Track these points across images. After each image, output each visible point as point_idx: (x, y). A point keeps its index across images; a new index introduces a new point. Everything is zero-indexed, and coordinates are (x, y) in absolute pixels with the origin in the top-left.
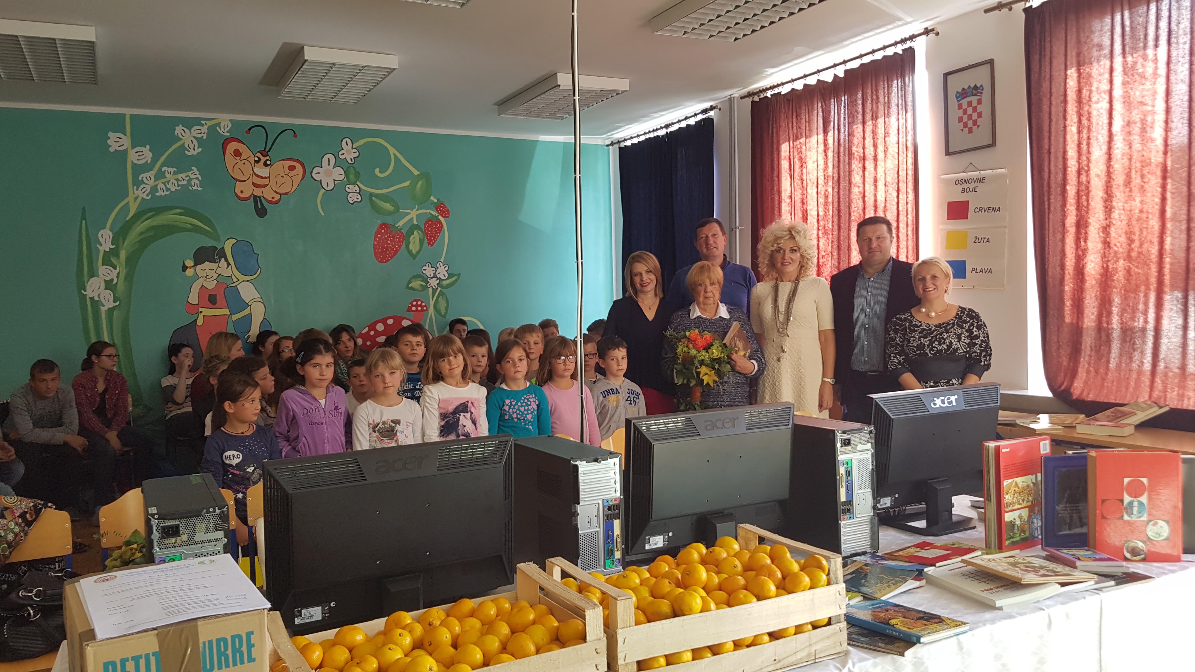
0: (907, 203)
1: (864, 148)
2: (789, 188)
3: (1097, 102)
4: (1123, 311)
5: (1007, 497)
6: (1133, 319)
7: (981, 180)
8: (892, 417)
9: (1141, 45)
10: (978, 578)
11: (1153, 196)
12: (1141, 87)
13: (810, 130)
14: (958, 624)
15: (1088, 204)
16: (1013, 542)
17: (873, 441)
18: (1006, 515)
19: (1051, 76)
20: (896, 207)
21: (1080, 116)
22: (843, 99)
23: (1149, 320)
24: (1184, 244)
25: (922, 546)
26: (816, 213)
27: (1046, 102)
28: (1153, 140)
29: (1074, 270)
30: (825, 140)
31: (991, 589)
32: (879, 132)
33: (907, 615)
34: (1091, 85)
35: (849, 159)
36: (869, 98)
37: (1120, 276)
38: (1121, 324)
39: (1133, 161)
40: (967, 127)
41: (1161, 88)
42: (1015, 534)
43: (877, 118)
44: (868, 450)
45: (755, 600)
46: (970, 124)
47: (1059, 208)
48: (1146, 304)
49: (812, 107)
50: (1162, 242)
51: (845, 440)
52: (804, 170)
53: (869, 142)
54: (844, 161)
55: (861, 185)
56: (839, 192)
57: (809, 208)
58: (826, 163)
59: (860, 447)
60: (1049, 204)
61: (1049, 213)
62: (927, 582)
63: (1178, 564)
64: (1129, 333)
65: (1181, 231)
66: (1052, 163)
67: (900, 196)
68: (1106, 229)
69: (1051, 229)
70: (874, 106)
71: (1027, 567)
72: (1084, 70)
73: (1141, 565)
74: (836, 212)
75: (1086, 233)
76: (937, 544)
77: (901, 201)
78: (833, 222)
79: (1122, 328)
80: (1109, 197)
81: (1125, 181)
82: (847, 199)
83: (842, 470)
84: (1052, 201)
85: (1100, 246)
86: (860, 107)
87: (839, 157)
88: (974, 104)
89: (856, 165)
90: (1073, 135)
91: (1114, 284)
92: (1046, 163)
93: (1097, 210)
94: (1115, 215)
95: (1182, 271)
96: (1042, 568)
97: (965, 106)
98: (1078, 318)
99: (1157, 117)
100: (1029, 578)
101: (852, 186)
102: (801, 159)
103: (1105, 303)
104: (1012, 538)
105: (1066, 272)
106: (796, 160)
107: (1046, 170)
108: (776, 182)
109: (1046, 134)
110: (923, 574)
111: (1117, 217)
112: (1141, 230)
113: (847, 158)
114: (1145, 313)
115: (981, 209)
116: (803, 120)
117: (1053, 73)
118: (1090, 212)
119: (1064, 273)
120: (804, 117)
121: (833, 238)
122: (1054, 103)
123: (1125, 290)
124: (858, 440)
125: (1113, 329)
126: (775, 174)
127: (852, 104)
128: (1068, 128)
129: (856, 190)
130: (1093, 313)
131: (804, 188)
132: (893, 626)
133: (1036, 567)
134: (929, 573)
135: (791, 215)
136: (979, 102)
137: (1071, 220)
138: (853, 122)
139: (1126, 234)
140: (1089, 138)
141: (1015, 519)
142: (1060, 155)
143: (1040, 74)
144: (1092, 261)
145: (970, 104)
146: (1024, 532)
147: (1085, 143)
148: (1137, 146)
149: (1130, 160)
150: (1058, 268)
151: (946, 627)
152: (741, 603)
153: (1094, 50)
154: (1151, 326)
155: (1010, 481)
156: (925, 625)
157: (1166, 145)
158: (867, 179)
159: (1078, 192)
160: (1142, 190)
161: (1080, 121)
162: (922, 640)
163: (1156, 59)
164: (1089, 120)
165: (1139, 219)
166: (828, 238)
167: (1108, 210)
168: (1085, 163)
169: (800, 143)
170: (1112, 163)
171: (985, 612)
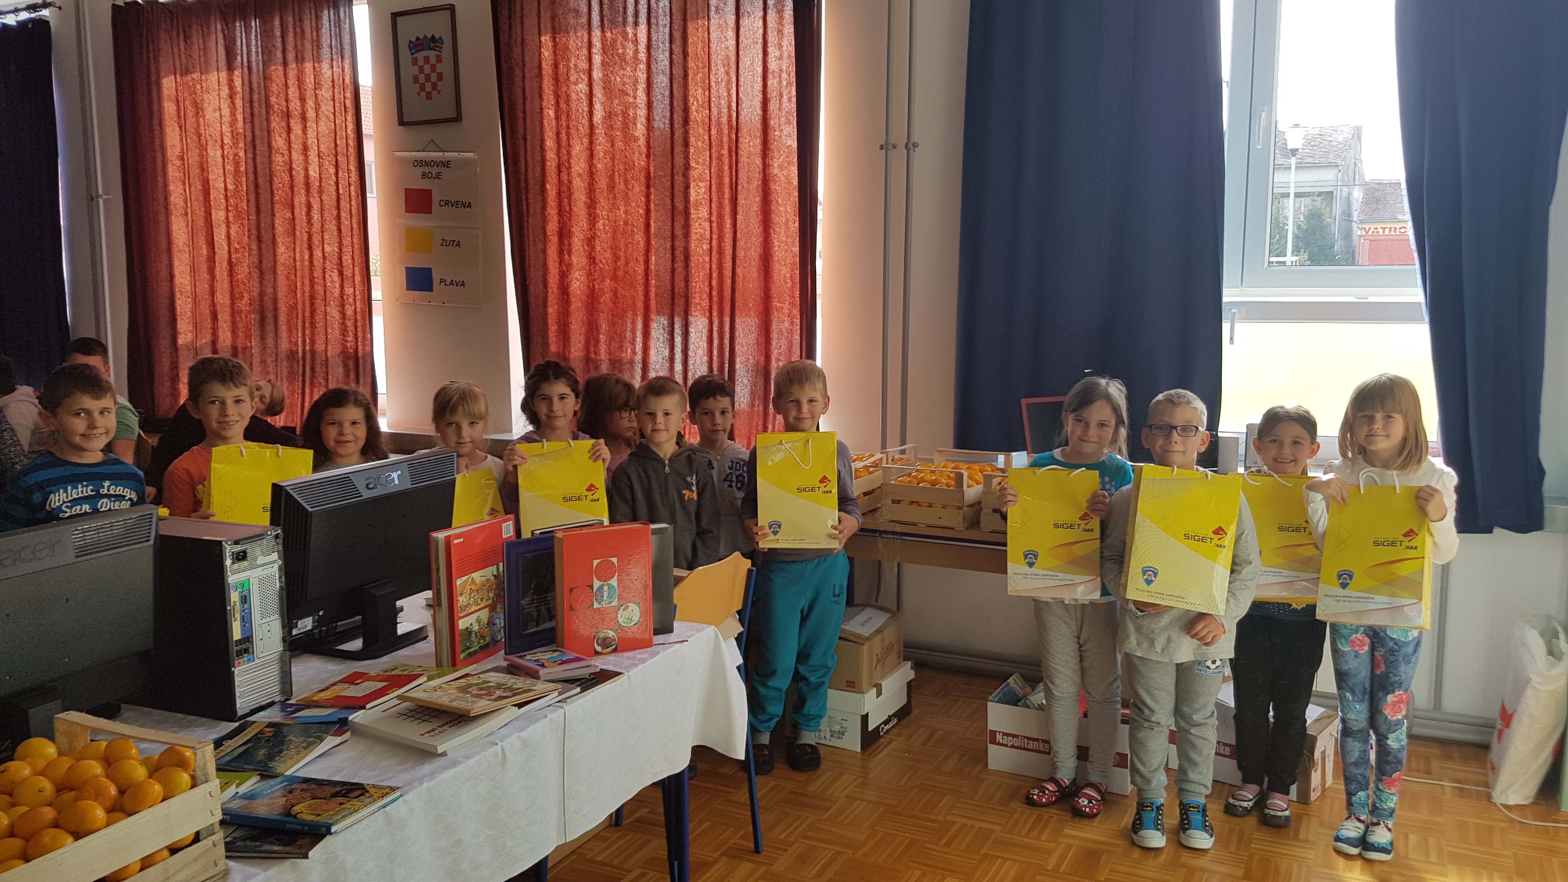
0: (349, 185)
1: (287, 100)
2: (178, 145)
3: (576, 83)
4: (611, 339)
5: (461, 599)
6: (621, 348)
7: (446, 164)
8: (310, 510)
9: (621, 19)
10: (420, 715)
11: (638, 206)
12: (622, 72)
13: (206, 62)
14: (385, 791)
15: (570, 209)
16: (470, 655)
17: (281, 548)
18: (460, 622)
19: (523, 40)
20: (334, 188)
21: (557, 97)
22: (253, 24)
23: (637, 350)
24: (669, 265)
25: (352, 679)
26: (223, 185)
27: (518, 72)
28: (636, 139)
29: (558, 289)
30: (231, 82)
31: (433, 730)
32: (308, 80)
33: (319, 793)
34: (568, 61)
35: (267, 113)
36: (291, 30)
37: (606, 299)
38: (610, 354)
39: (617, 162)
40: (424, 90)
41: (642, 77)
42: (472, 643)
43: (303, 60)
44: (273, 562)
45: (70, 839)
46: (428, 87)
47: (539, 211)
48: (633, 332)
49: (208, 28)
50: (647, 262)
51: (238, 553)
52: (201, 120)
53: (293, 92)
54: (261, 115)
55: (286, 153)
56: (254, 159)
57: (210, 176)
58: (233, 114)
59: (261, 560)
60: (528, 204)
61: (528, 217)
62: (352, 733)
63: (649, 649)
64: (617, 365)
65: (665, 249)
66: (529, 153)
67: (340, 174)
68: (590, 241)
69: (531, 236)
70: (299, 43)
71: (481, 689)
72: (561, 39)
73: (611, 658)
74: (252, 187)
75: (570, 244)
76: (372, 674)
77: (341, 181)
78: (248, 201)
79: (610, 360)
80: (592, 204)
81: (608, 185)
82: (268, 171)
83: (234, 597)
84: (531, 201)
85: (584, 261)
86: (279, 40)
87: (252, 108)
88: (433, 61)
89: (277, 123)
90: (551, 120)
91: (601, 308)
92: (522, 152)
93: (581, 218)
94: (600, 225)
95: (667, 296)
96: (499, 686)
97: (421, 62)
98: (564, 347)
99: (639, 112)
100: (481, 705)
101: (274, 152)
102: (195, 104)
103: (592, 329)
104: (469, 648)
105: (550, 291)
106: (187, 103)
107: (523, 161)
108: (157, 133)
109: (521, 115)
110: (349, 723)
111: (601, 227)
112: (627, 245)
113: (264, 112)
114: (633, 343)
115: (447, 203)
116: (196, 46)
117: (525, 37)
118: (573, 219)
119: (547, 291)
120: (197, 41)
121: (249, 224)
122: (528, 75)
123: (612, 315)
124: (258, 552)
125: (601, 360)
126: (155, 121)
127: (266, 34)
128: (545, 111)
129: (279, 159)
130: (580, 341)
131: (203, 148)
132: (295, 817)
133: (491, 687)
134: (356, 720)
135: (184, 184)
136: (439, 59)
137: (552, 227)
138: (270, 60)
139: (612, 249)
140: (568, 127)
141: (471, 625)
142: (537, 144)
143: (510, 35)
144: (576, 278)
145: (427, 60)
146: (483, 637)
147: (564, 132)
148: (620, 144)
149: (613, 159)
150: (541, 285)
151: (368, 800)
152: (44, 851)
153: (571, 15)
154: (639, 357)
155: (464, 579)
156: (341, 804)
157: (649, 147)
158: (294, 146)
159: (559, 193)
160: (627, 198)
161: (557, 103)
162: (333, 829)
163: (636, 40)
164: (568, 105)
165: (624, 232)
166: (242, 224)
167: (592, 218)
168: (566, 158)
169: (193, 79)
170: (595, 162)
171: (423, 764)
